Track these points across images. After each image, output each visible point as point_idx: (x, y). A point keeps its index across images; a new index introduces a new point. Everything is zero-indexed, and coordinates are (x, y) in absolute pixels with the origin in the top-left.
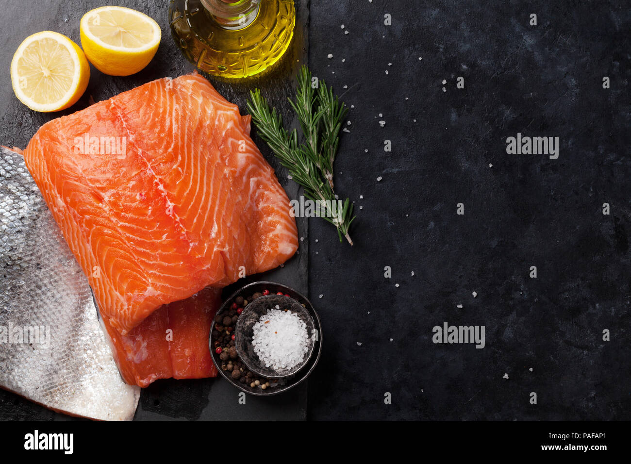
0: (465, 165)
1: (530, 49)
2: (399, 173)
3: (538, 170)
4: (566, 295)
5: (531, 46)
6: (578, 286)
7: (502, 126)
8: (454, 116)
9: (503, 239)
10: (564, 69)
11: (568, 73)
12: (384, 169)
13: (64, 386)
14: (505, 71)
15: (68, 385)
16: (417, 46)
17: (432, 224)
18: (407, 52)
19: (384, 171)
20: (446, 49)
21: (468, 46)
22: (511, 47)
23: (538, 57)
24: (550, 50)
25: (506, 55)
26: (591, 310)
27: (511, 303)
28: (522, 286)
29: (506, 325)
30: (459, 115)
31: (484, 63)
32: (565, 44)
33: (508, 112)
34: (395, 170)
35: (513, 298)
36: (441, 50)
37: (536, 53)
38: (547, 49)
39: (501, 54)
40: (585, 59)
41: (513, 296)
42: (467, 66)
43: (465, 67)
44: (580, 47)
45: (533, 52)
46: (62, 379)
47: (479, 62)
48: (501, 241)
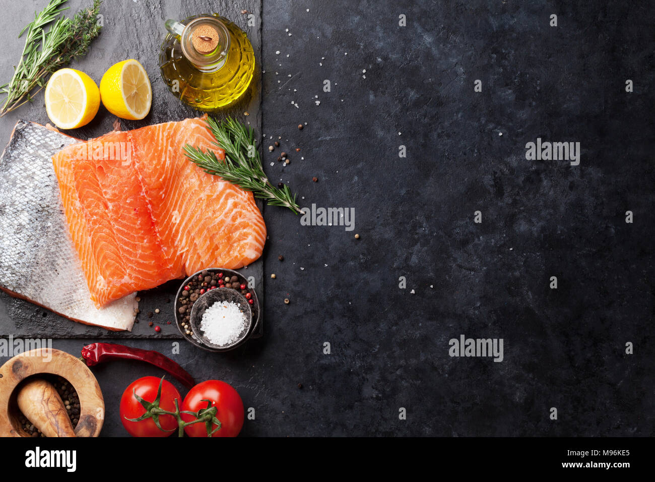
0: (380, 133)
1: (428, 46)
2: (331, 140)
3: (435, 137)
4: (458, 230)
5: (430, 43)
6: (466, 223)
7: (408, 103)
8: (372, 97)
9: (409, 189)
10: (455, 60)
11: (457, 63)
12: (319, 137)
13: (81, 302)
14: (410, 62)
15: (84, 301)
16: (343, 44)
17: (356, 178)
18: (335, 49)
19: (320, 139)
20: (365, 47)
21: (382, 43)
22: (414, 44)
23: (435, 51)
24: (443, 46)
25: (411, 50)
26: (476, 241)
27: (416, 237)
28: (425, 224)
29: (412, 253)
30: (375, 96)
31: (393, 56)
32: (455, 41)
33: (412, 93)
34: (328, 138)
35: (418, 233)
36: (362, 47)
37: (433, 49)
38: (441, 45)
39: (406, 49)
40: (470, 53)
41: (417, 232)
42: (382, 59)
43: (379, 60)
44: (466, 44)
45: (431, 48)
46: (79, 297)
47: (390, 55)
48: (409, 191)
